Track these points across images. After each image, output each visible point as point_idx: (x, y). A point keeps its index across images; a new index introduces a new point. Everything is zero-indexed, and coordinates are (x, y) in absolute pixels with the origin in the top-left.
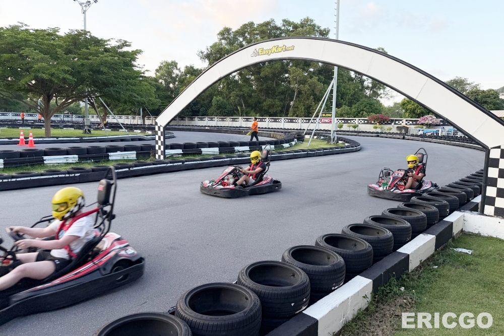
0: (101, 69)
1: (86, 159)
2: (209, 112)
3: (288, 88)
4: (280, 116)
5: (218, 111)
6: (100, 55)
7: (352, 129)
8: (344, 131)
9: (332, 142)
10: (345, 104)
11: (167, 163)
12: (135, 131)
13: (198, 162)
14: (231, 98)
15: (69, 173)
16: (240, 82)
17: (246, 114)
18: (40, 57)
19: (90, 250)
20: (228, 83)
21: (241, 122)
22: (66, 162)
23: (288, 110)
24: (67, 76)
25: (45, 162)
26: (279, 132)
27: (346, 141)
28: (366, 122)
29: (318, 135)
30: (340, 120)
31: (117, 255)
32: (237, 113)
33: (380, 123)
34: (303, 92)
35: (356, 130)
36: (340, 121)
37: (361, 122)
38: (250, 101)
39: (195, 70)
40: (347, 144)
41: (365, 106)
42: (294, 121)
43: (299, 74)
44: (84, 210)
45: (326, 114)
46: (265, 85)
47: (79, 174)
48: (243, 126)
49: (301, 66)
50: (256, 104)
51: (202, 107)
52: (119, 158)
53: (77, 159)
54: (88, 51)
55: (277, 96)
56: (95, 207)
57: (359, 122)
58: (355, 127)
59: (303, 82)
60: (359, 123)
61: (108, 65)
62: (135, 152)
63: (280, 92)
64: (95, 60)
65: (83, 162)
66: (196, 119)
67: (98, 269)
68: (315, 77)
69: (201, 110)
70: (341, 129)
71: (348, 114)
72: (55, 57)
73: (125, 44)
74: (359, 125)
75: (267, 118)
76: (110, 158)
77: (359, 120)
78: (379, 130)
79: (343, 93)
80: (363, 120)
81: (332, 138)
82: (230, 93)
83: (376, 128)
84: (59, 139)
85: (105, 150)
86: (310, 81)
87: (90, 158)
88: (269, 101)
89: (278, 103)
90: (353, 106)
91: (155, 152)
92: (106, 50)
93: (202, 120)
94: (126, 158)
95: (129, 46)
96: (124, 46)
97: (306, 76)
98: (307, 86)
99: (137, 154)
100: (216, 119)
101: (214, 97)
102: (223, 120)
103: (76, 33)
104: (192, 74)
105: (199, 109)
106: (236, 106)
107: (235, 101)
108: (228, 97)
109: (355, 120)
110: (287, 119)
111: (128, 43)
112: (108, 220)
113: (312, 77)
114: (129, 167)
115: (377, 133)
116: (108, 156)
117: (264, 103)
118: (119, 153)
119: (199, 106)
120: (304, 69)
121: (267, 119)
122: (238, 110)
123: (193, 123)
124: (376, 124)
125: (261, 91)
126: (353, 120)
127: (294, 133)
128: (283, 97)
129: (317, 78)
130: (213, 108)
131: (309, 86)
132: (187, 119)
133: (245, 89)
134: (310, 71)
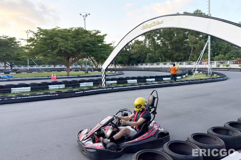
0: (87, 44)
1: (69, 86)
2: (145, 61)
3: (188, 47)
4: (183, 62)
5: (150, 61)
6: (86, 38)
7: (225, 67)
8: (220, 68)
9: (209, 75)
10: (222, 54)
12: (108, 71)
14: (156, 54)
15: (53, 94)
16: (161, 45)
17: (164, 61)
18: (61, 40)
20: (155, 46)
21: (161, 65)
22: (59, 88)
23: (188, 58)
24: (72, 48)
25: (49, 88)
27: (218, 74)
28: (234, 63)
29: (203, 71)
32: (159, 61)
34: (196, 48)
35: (228, 67)
36: (218, 63)
37: (231, 63)
38: (166, 54)
39: (139, 42)
40: (218, 76)
41: (234, 54)
42: (191, 64)
43: (193, 39)
46: (174, 46)
47: (58, 95)
48: (162, 67)
49: (194, 35)
50: (170, 56)
51: (142, 58)
52: (84, 86)
53: (64, 87)
54: (82, 36)
55: (181, 51)
59: (196, 43)
61: (90, 42)
63: (183, 49)
64: (84, 40)
65: (67, 88)
66: (139, 65)
68: (203, 40)
69: (141, 60)
70: (219, 67)
71: (223, 59)
72: (67, 40)
73: (98, 32)
74: (230, 65)
75: (176, 63)
76: (80, 86)
79: (221, 48)
81: (209, 73)
82: (155, 51)
83: (240, 66)
84: (69, 76)
85: (79, 82)
86: (199, 42)
88: (177, 54)
89: (182, 54)
90: (227, 54)
91: (102, 83)
92: (91, 36)
93: (142, 65)
94: (88, 86)
97: (198, 40)
98: (198, 45)
99: (93, 83)
100: (149, 64)
101: (148, 54)
102: (152, 64)
103: (77, 29)
104: (137, 44)
106: (158, 57)
107: (158, 55)
108: (155, 53)
109: (228, 62)
110: (187, 63)
111: (99, 32)
113: (201, 40)
114: (83, 91)
117: (174, 55)
118: (85, 83)
119: (140, 58)
120: (196, 36)
122: (159, 59)
123: (138, 67)
125: (172, 49)
126: (226, 62)
127: (187, 70)
128: (185, 51)
129: (204, 40)
130: (147, 59)
132: (135, 65)
133: (164, 49)
134: (200, 37)
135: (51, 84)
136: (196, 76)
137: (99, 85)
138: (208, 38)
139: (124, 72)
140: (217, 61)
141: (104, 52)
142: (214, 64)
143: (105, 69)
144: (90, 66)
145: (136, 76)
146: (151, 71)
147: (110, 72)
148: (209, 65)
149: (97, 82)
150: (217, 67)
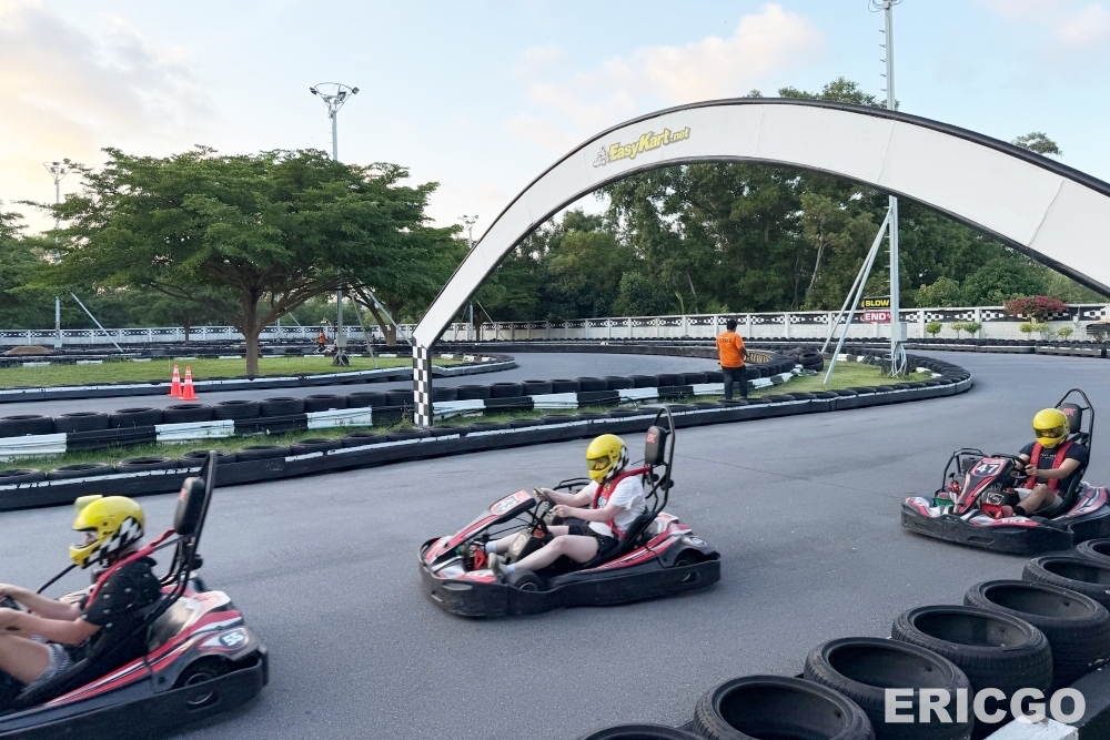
0: (343, 229)
1: (253, 428)
2: (614, 306)
3: (801, 244)
4: (782, 310)
5: (635, 305)
6: (337, 198)
7: (964, 335)
8: (942, 341)
9: (895, 372)
10: (947, 275)
11: (421, 437)
12: (442, 356)
13: (502, 432)
14: (663, 274)
15: (178, 465)
16: (683, 238)
17: (697, 309)
18: (217, 210)
19: (641, 530)
20: (654, 240)
21: (685, 327)
22: (207, 436)
23: (802, 294)
24: (272, 247)
25: (158, 438)
26: (760, 347)
27: (934, 366)
28: (1001, 315)
29: (867, 353)
30: (933, 312)
31: (680, 542)
32: (677, 307)
33: (1041, 317)
34: (837, 250)
35: (977, 336)
36: (933, 317)
37: (988, 316)
38: (707, 278)
39: (585, 220)
40: (935, 375)
41: (1000, 277)
42: (815, 319)
43: (824, 207)
44: (628, 468)
45: (874, 300)
46: (742, 240)
48: (691, 336)
49: (829, 190)
50: (723, 283)
51: (598, 296)
52: (330, 424)
53: (233, 429)
54: (318, 191)
55: (773, 263)
56: (641, 466)
57: (984, 316)
58: (972, 330)
59: (836, 226)
60: (984, 320)
61: (360, 219)
62: (369, 409)
63: (779, 254)
64: (331, 210)
65: (245, 435)
66: (587, 324)
67: (657, 559)
68: (865, 214)
69: (597, 304)
70: (937, 336)
71: (954, 298)
72: (248, 207)
73: (396, 173)
74: (984, 324)
75: (748, 315)
76: (310, 425)
77: (984, 311)
78: (1037, 336)
79: (942, 249)
80: (992, 311)
81: (894, 359)
82: (659, 262)
83: (1028, 330)
84: (256, 380)
85: (302, 407)
86: (851, 222)
87: (261, 425)
88: (753, 276)
89: (774, 277)
90: (969, 278)
91: (413, 409)
92: (363, 190)
93: (600, 326)
94: (347, 424)
95: (405, 175)
96: (394, 176)
97: (843, 212)
98: (846, 236)
99: (374, 413)
100: (629, 323)
101: (624, 274)
102: (645, 323)
103: (298, 156)
104: (578, 228)
105: (593, 302)
106: (672, 290)
107: (671, 280)
108: (656, 271)
109: (973, 311)
110: (797, 315)
111: (401, 171)
112: (663, 489)
113: (858, 214)
114: (325, 450)
115: (1032, 342)
116: (306, 420)
117: (742, 281)
118: (332, 411)
119: (592, 294)
120: (835, 198)
121: (748, 317)
122: (676, 300)
123: (580, 333)
124: (1029, 320)
125: (733, 253)
126: (965, 312)
127: (798, 350)
128: (787, 264)
129: (872, 215)
130: (623, 298)
131: (851, 235)
132: (566, 324)
133: (696, 253)
134: (854, 201)
135: (165, 418)
136: (837, 375)
137: (401, 420)
138: (890, 207)
139: (518, 358)
140: (929, 306)
141: (424, 264)
142: (915, 321)
143: (427, 346)
144: (359, 330)
145: (573, 376)
146: (642, 351)
147: (451, 356)
148: (894, 327)
149: (392, 408)
150: (930, 336)
